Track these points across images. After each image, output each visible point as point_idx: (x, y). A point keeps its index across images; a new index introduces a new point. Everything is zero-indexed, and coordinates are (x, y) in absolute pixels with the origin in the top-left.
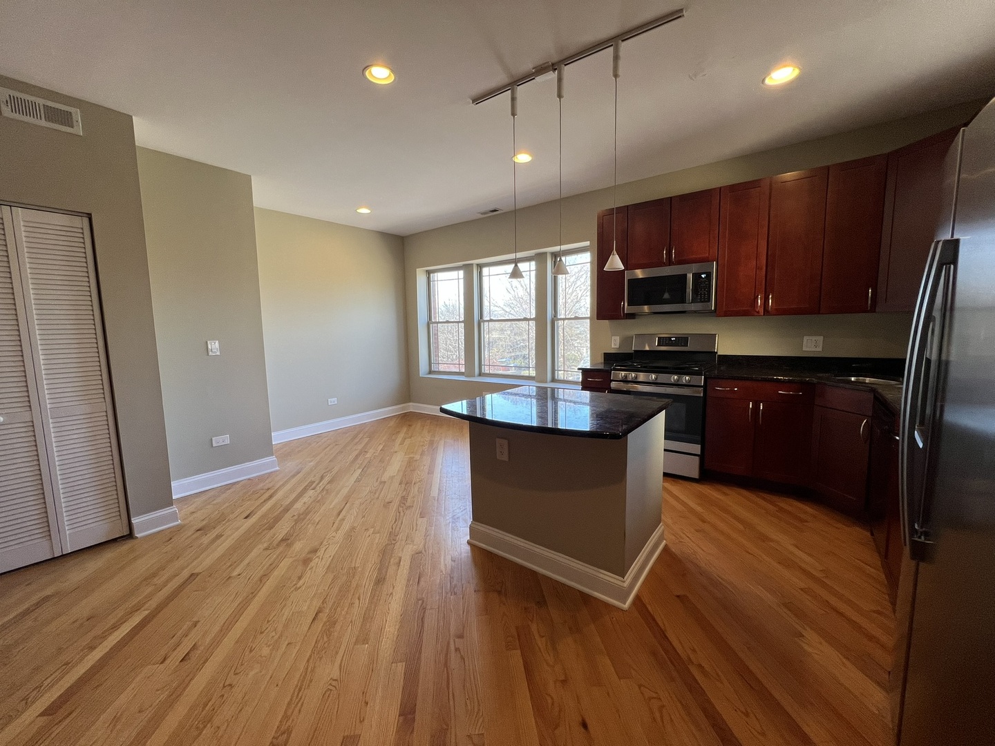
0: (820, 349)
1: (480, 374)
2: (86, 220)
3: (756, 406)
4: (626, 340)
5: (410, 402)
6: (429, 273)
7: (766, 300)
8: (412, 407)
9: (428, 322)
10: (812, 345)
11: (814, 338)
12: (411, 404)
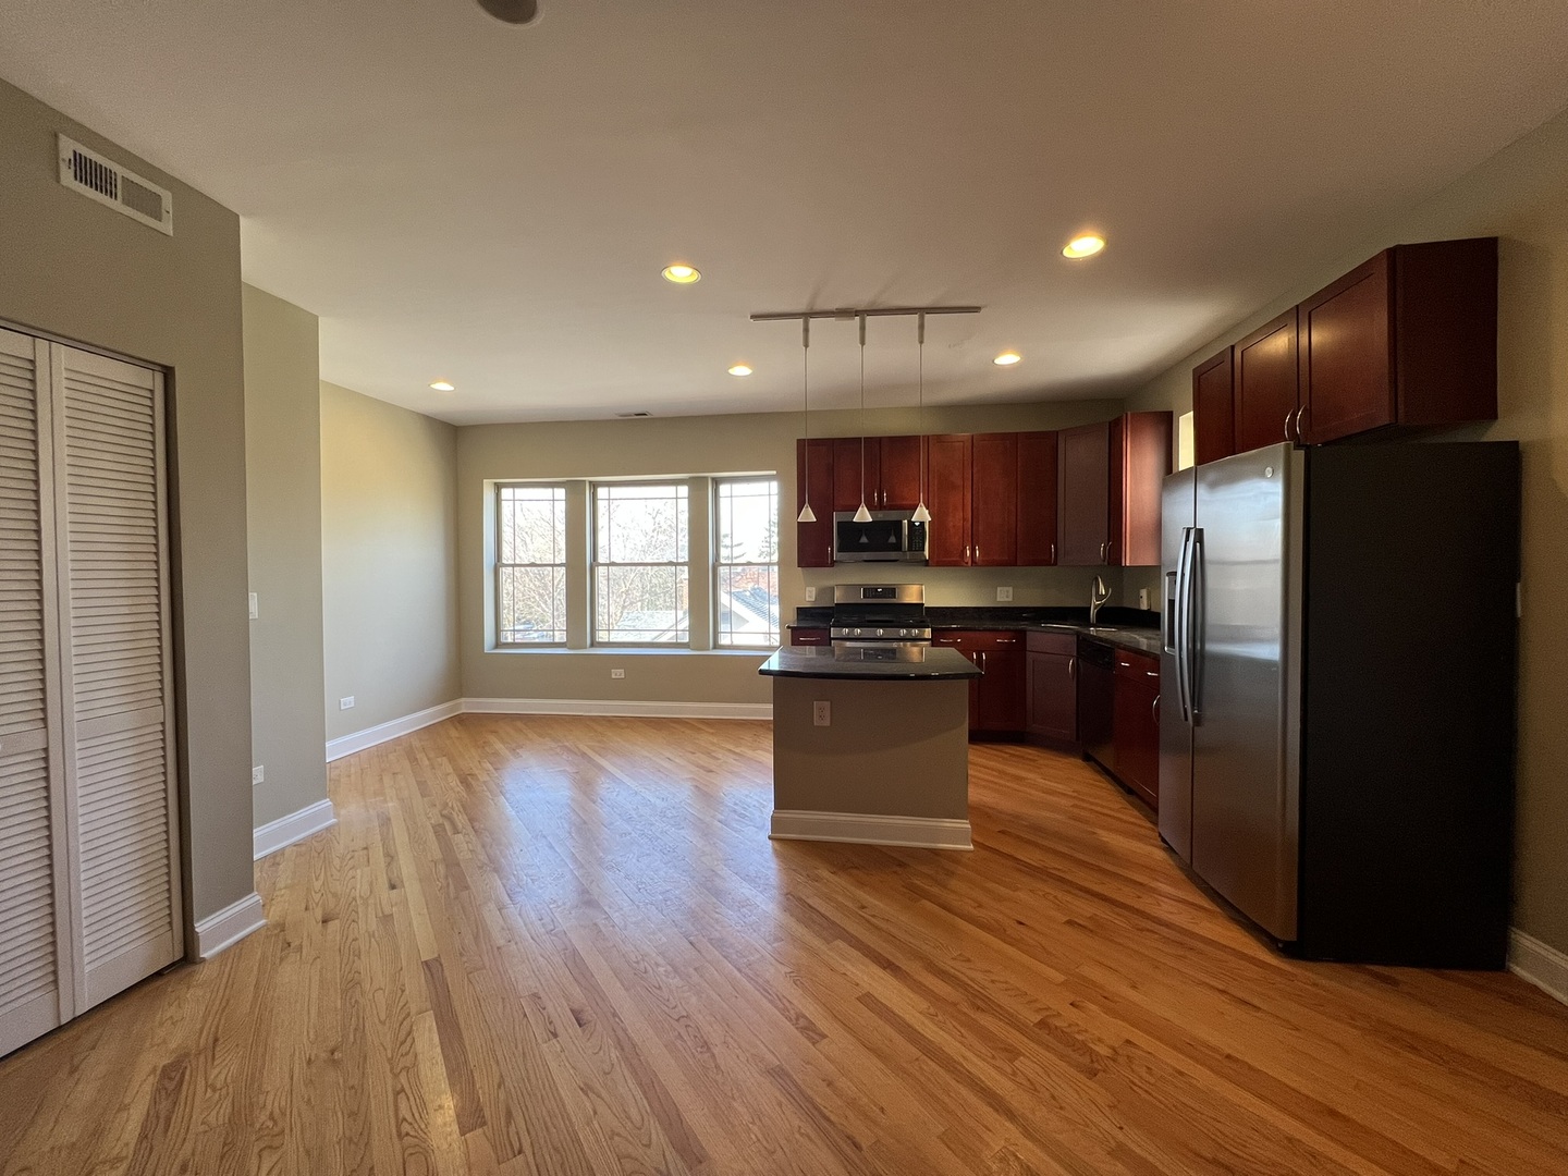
0: (1010, 599)
1: (592, 645)
2: (159, 378)
3: (979, 656)
4: (821, 592)
5: (461, 696)
6: (498, 487)
7: (973, 551)
8: (467, 705)
9: (496, 565)
10: (1004, 596)
11: (1006, 589)
12: (463, 700)
